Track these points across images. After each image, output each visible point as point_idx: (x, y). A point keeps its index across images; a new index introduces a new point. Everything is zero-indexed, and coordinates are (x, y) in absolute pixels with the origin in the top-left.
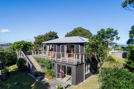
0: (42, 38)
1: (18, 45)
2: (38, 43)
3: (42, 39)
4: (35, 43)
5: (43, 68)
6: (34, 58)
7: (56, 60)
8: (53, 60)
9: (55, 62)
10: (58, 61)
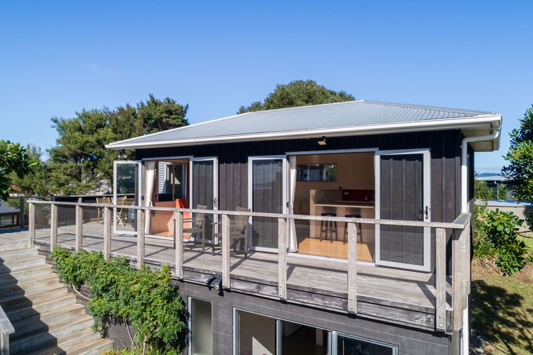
0: (100, 126)
2: (76, 157)
3: (102, 131)
4: (58, 156)
5: (112, 329)
6: (44, 251)
7: (232, 278)
8: (198, 272)
9: (221, 294)
10: (253, 287)
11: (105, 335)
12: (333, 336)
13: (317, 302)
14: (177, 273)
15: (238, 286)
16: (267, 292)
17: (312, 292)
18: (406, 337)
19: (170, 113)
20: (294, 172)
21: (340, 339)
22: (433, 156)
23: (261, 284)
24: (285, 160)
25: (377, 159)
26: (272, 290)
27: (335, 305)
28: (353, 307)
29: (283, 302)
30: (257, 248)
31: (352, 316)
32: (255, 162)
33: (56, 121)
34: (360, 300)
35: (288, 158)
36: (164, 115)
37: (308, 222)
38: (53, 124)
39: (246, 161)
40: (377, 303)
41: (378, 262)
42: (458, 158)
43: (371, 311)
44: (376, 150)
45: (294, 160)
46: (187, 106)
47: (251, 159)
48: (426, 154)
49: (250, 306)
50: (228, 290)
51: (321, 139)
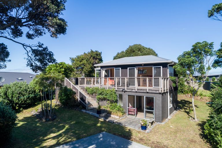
0: (82, 60)
1: (58, 68)
6: (83, 88)
7: (127, 89)
8: (120, 89)
9: (125, 92)
13: (142, 91)
14: (116, 89)
15: (128, 90)
16: (133, 91)
18: (156, 95)
19: (97, 55)
20: (137, 71)
21: (146, 97)
22: (163, 67)
23: (132, 89)
24: (135, 68)
25: (153, 68)
26: (135, 90)
27: (145, 91)
28: (148, 91)
29: (136, 92)
30: (130, 86)
31: (148, 93)
32: (129, 69)
35: (136, 68)
36: (96, 55)
37: (140, 78)
38: (70, 59)
39: (127, 69)
40: (151, 90)
41: (153, 87)
42: (167, 68)
44: (153, 66)
45: (137, 68)
46: (101, 52)
47: (128, 68)
48: (161, 67)
49: (130, 94)
50: (126, 91)
51: (143, 64)
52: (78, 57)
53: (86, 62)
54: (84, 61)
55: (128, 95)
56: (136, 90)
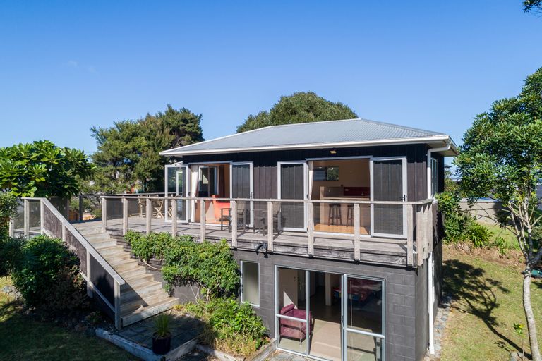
3: (137, 140)
4: (100, 161)
7: (275, 244)
8: (249, 242)
9: (266, 257)
10: (290, 250)
11: (171, 295)
12: (345, 278)
13: (335, 255)
14: (234, 244)
15: (279, 250)
16: (300, 252)
17: (331, 250)
18: (390, 272)
19: (186, 121)
20: (311, 173)
21: (349, 279)
22: (409, 161)
23: (295, 247)
24: (305, 164)
25: (372, 163)
26: (304, 250)
27: (346, 256)
29: (311, 257)
31: (357, 262)
32: (283, 166)
33: (94, 131)
34: (362, 252)
35: (308, 163)
36: (181, 123)
39: (276, 165)
40: (373, 253)
41: (373, 234)
42: (425, 163)
43: (369, 258)
44: (370, 157)
45: (311, 164)
46: (201, 115)
47: (279, 164)
49: (288, 263)
50: (271, 253)
51: (333, 149)
52: (121, 127)
53: (145, 143)
54: (141, 141)
55: (279, 268)
56: (311, 251)
